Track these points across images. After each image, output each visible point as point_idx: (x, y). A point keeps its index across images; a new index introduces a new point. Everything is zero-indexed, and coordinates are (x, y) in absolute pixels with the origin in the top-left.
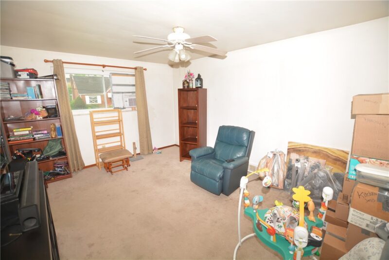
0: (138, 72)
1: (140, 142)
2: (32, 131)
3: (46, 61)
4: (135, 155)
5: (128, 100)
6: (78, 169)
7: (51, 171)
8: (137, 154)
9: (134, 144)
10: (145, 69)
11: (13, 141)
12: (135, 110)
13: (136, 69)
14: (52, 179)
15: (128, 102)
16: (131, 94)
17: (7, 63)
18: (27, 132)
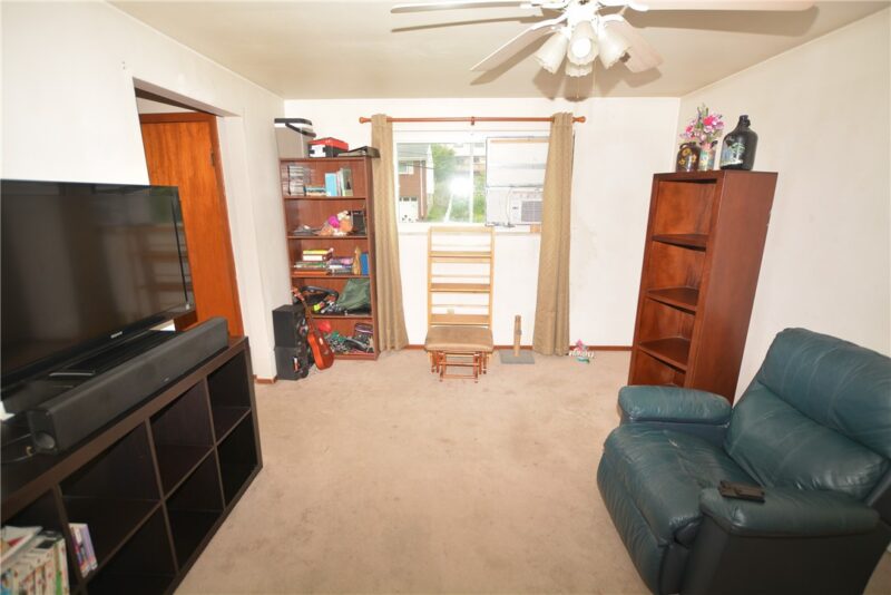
0: (557, 127)
1: (538, 319)
2: (329, 257)
3: (363, 120)
4: (517, 349)
5: (520, 206)
6: (393, 348)
7: (350, 338)
8: (523, 348)
9: (518, 319)
10: (582, 120)
11: (301, 270)
12: (537, 231)
13: (552, 120)
14: (347, 353)
15: (520, 210)
16: (532, 190)
17: (297, 130)
18: (320, 258)
